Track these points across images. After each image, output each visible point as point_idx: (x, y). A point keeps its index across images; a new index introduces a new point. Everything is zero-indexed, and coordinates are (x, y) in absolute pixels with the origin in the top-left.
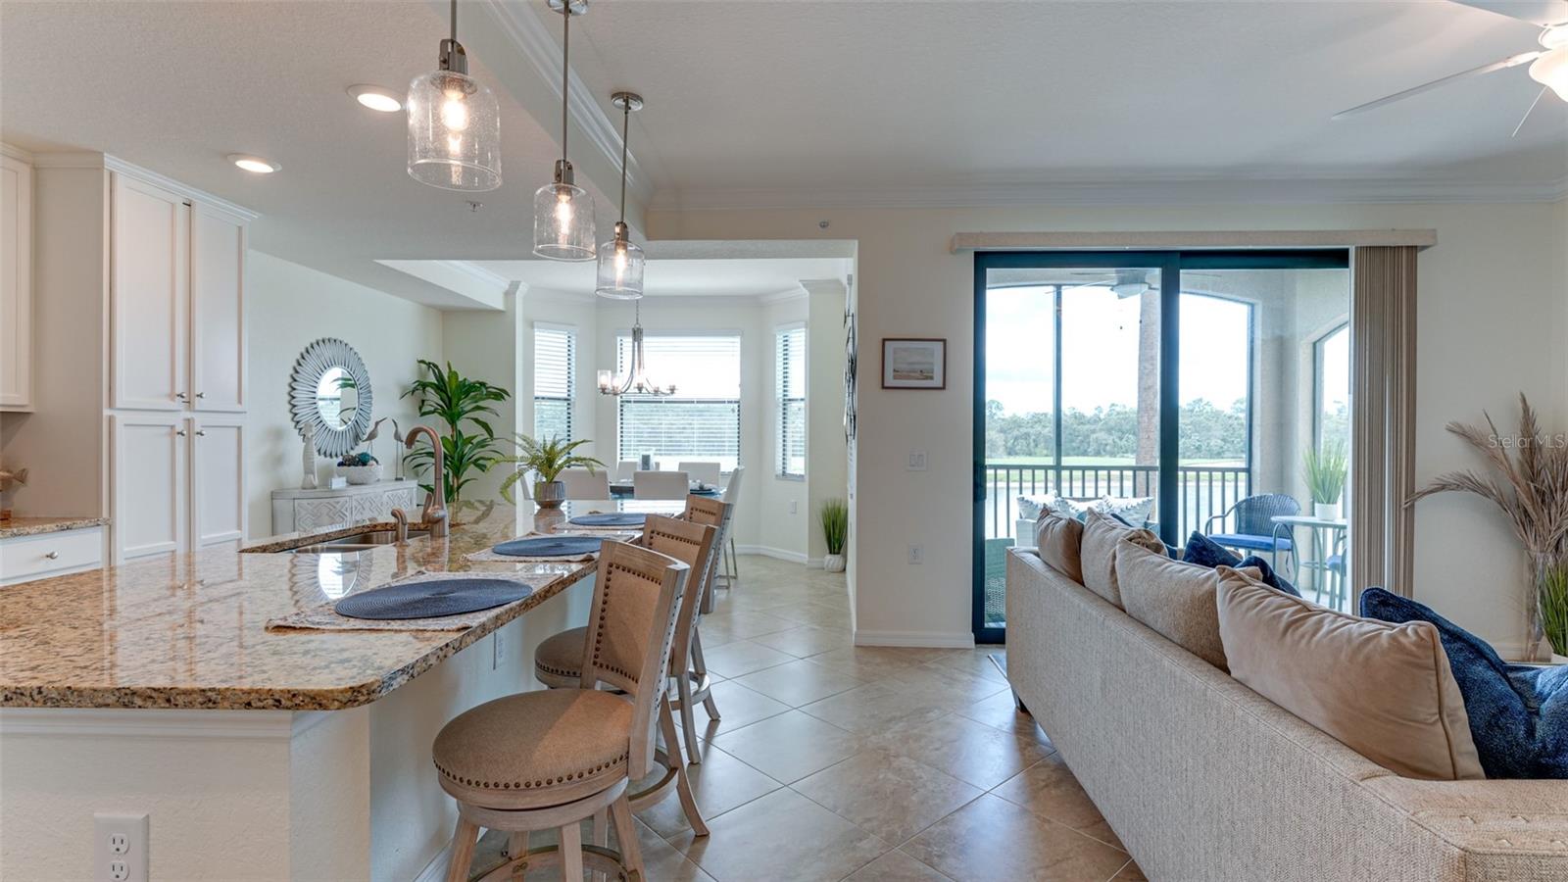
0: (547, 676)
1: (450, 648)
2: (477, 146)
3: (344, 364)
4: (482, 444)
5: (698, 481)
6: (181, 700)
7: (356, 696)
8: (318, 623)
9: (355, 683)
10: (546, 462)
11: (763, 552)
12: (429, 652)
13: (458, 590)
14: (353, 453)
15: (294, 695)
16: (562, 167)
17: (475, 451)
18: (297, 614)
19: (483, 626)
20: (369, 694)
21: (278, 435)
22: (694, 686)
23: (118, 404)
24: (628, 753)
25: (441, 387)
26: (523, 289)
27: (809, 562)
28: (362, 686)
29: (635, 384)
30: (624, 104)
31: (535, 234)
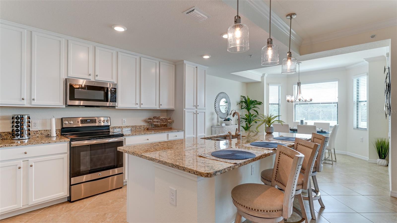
0: (263, 180)
1: (231, 168)
2: (243, 41)
3: (225, 98)
4: (256, 116)
5: (321, 129)
6: (180, 168)
7: (208, 175)
8: (207, 156)
9: (208, 172)
10: (269, 121)
11: (348, 154)
12: (226, 168)
13: (238, 153)
14: (227, 118)
15: (197, 172)
16: (269, 40)
17: (254, 118)
18: (204, 154)
19: (241, 164)
20: (210, 175)
21: (212, 114)
22: (314, 194)
23: (186, 108)
24: (282, 209)
25: (246, 102)
26: (266, 75)
27: (369, 160)
28: (209, 173)
29: (298, 99)
30: (290, 17)
31: (262, 60)
